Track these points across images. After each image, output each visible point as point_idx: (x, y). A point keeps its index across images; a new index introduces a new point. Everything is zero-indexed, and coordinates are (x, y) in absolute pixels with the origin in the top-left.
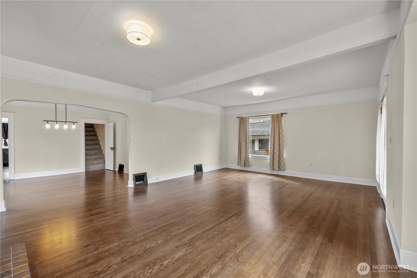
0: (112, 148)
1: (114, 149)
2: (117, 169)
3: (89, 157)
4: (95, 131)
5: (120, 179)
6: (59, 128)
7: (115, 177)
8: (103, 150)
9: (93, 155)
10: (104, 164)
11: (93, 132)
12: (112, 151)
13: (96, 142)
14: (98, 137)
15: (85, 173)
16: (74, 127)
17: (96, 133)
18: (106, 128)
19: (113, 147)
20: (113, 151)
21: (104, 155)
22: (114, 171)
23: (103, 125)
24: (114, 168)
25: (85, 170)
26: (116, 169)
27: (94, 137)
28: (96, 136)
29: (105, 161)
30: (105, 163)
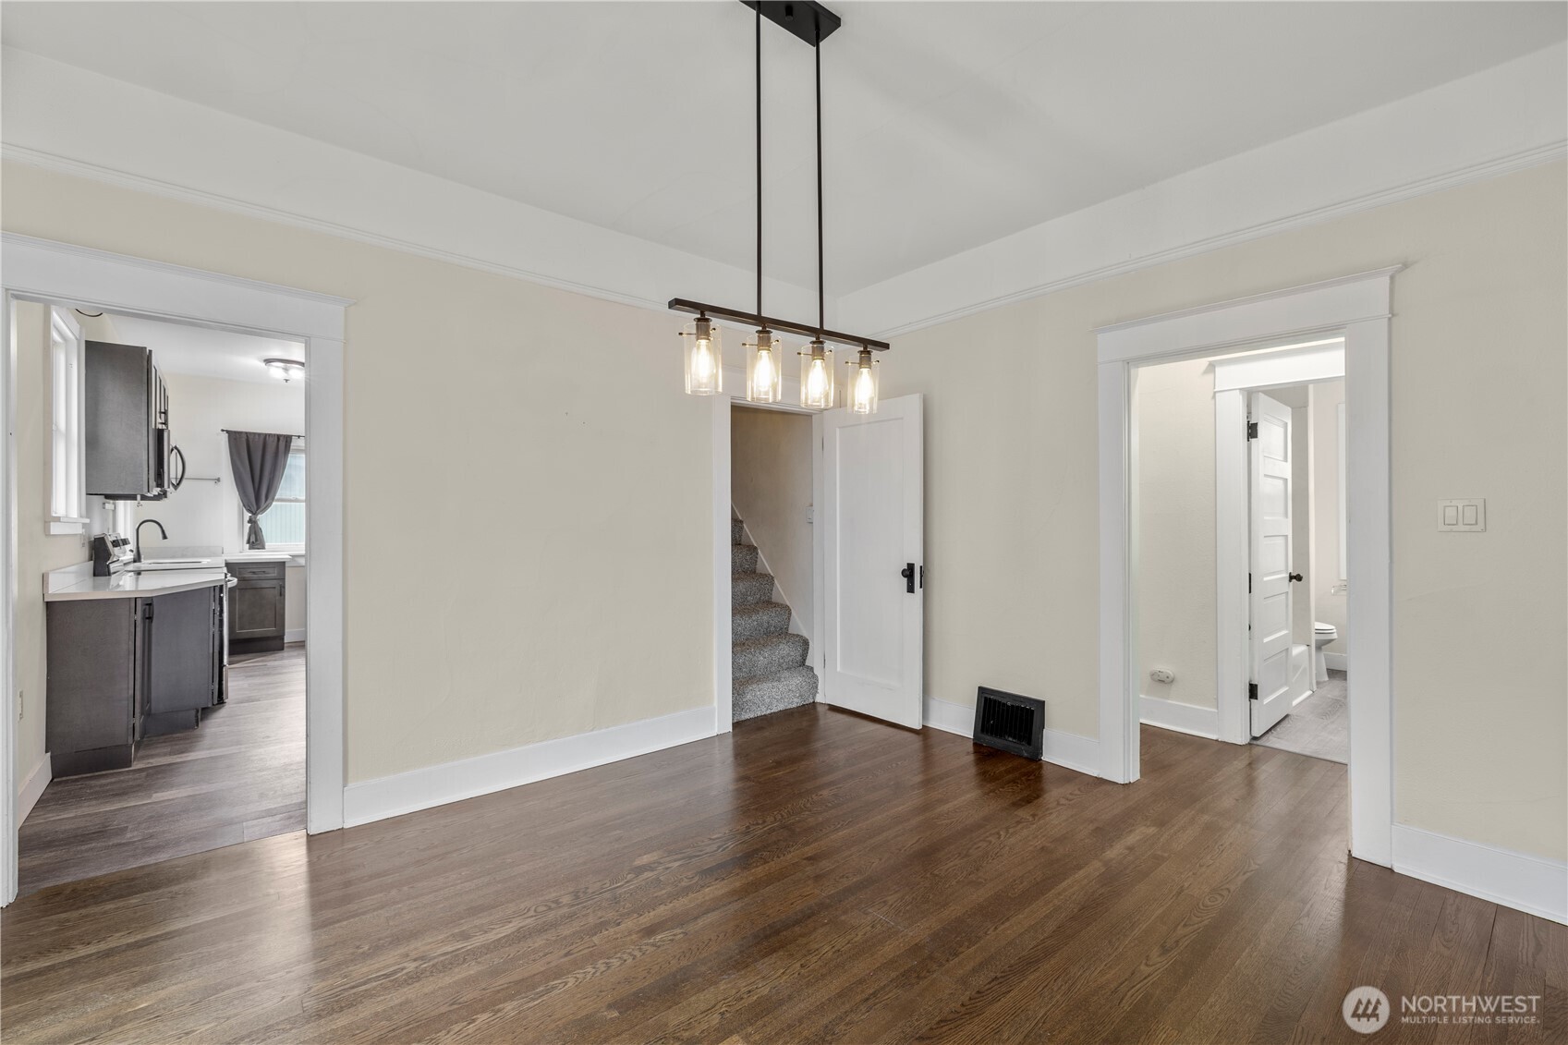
0: (913, 573)
12: (911, 590)
19: (920, 563)
20: (919, 592)
22: (928, 735)
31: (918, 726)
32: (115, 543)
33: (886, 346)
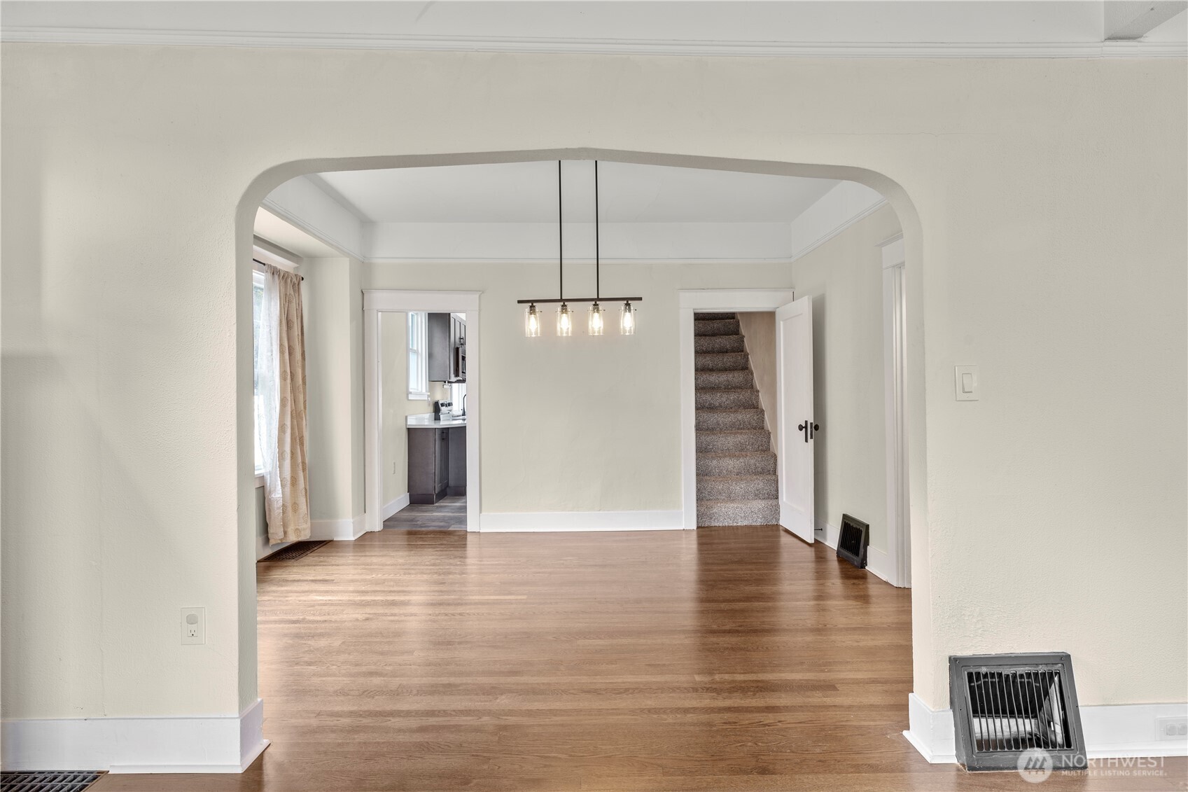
0: (806, 427)
1: (815, 430)
2: (832, 540)
3: (715, 462)
4: (742, 351)
5: (847, 598)
6: (573, 332)
7: (821, 575)
8: (769, 433)
9: (732, 456)
10: (774, 502)
11: (733, 354)
12: (806, 441)
13: (743, 396)
14: (752, 374)
15: (694, 536)
16: (628, 321)
17: (746, 356)
18: (781, 327)
19: (811, 420)
20: (811, 442)
21: (775, 457)
22: (818, 546)
23: (770, 316)
24: (819, 528)
25: (698, 524)
26: (825, 538)
27: (736, 374)
28: (747, 368)
29: (777, 487)
30: (777, 498)
31: (811, 541)
32: (442, 405)
33: (640, 299)
